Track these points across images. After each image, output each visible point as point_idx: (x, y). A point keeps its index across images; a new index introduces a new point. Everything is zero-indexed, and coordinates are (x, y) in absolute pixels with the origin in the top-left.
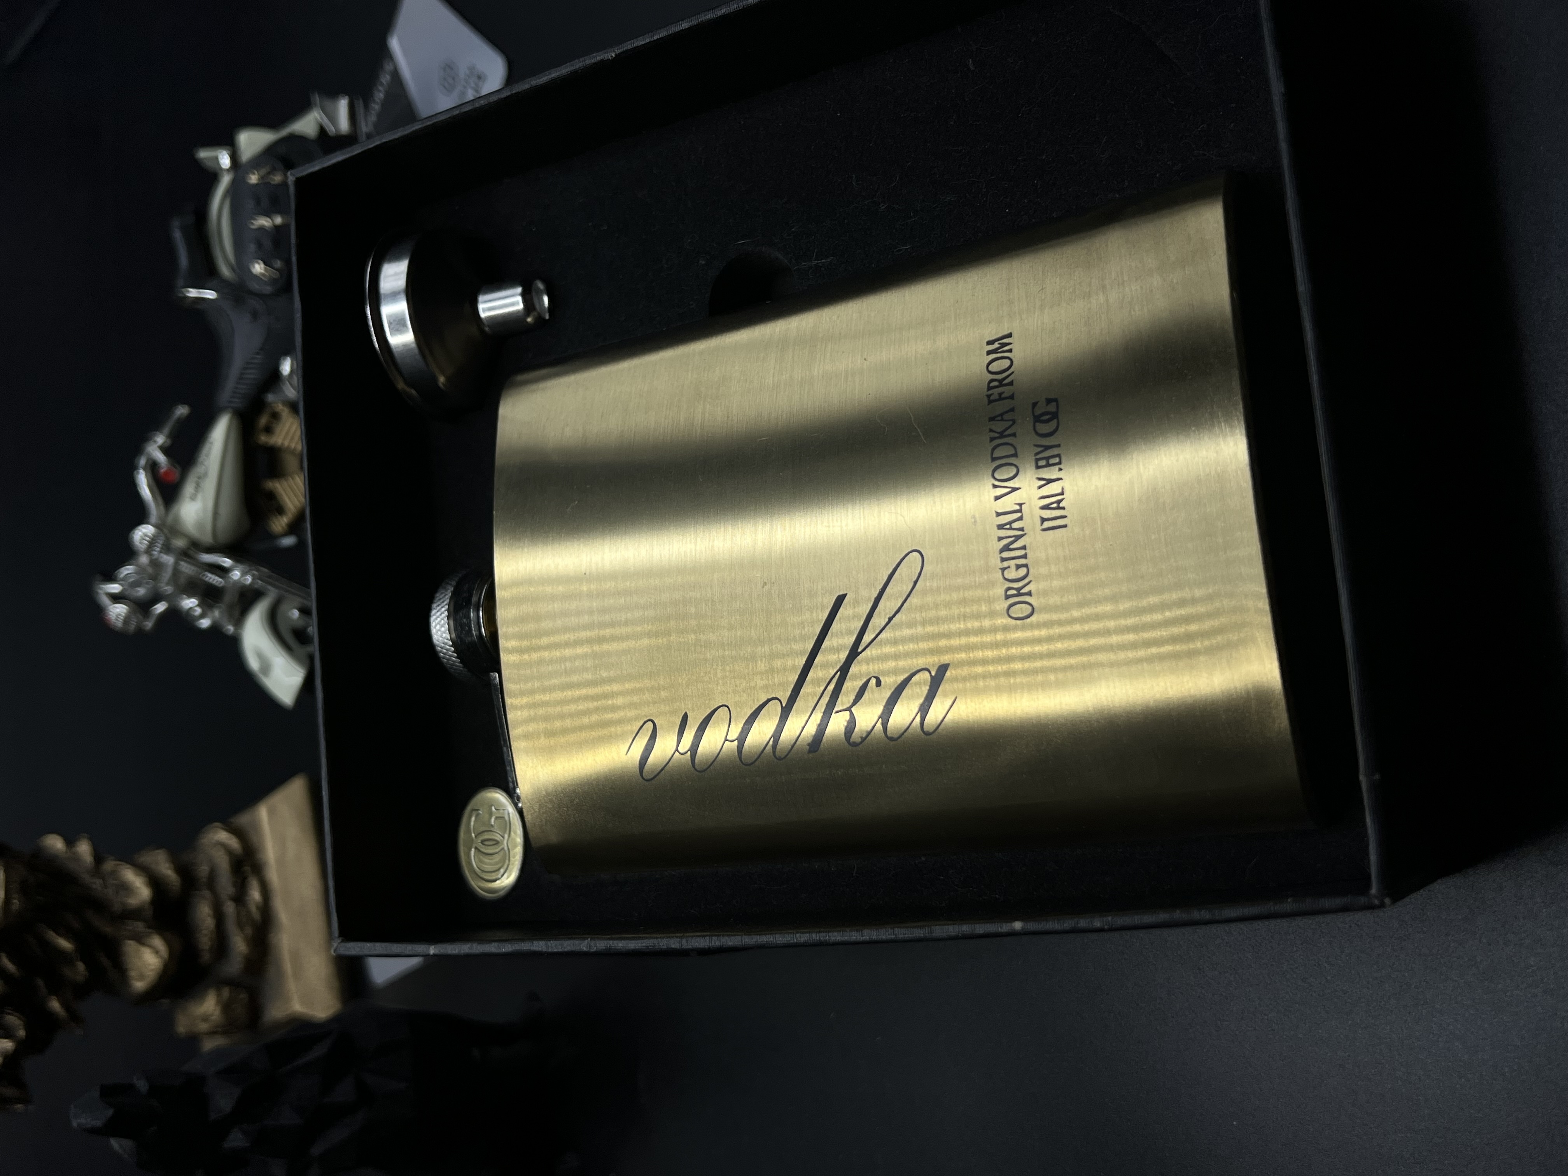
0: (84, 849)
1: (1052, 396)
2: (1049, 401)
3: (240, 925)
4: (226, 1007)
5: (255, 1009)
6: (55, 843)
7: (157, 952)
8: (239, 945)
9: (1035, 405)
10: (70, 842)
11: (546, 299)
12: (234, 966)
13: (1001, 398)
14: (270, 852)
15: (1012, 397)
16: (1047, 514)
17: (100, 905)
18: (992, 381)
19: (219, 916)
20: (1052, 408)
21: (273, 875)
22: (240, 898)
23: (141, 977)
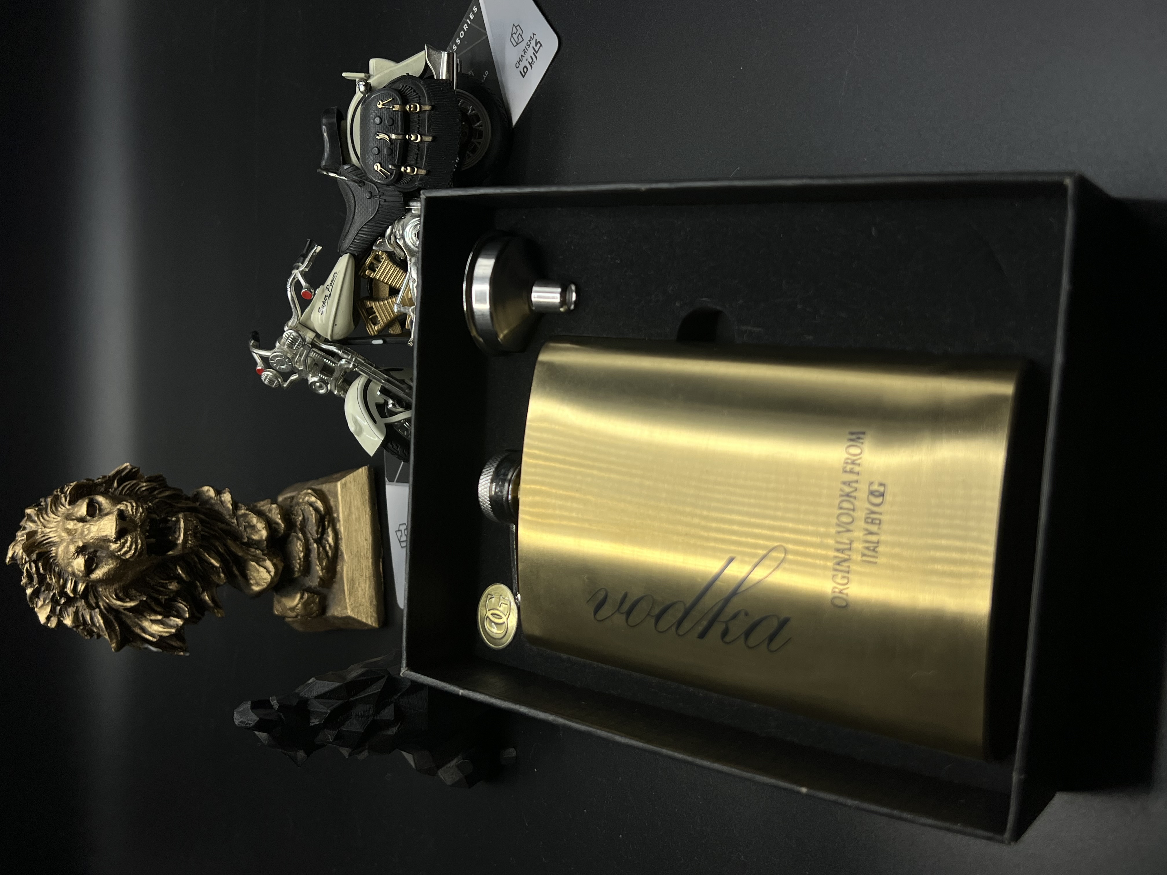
0: (227, 497)
1: (884, 482)
2: (881, 484)
3: (320, 560)
4: (306, 605)
5: (323, 608)
6: (209, 491)
7: (269, 572)
8: (318, 570)
9: (871, 483)
10: (218, 493)
11: (574, 295)
12: (314, 582)
13: (851, 472)
14: (341, 513)
15: (858, 473)
16: (867, 552)
17: (236, 537)
18: (848, 459)
19: (308, 551)
20: (882, 489)
21: (341, 527)
22: (320, 541)
23: (258, 584)
